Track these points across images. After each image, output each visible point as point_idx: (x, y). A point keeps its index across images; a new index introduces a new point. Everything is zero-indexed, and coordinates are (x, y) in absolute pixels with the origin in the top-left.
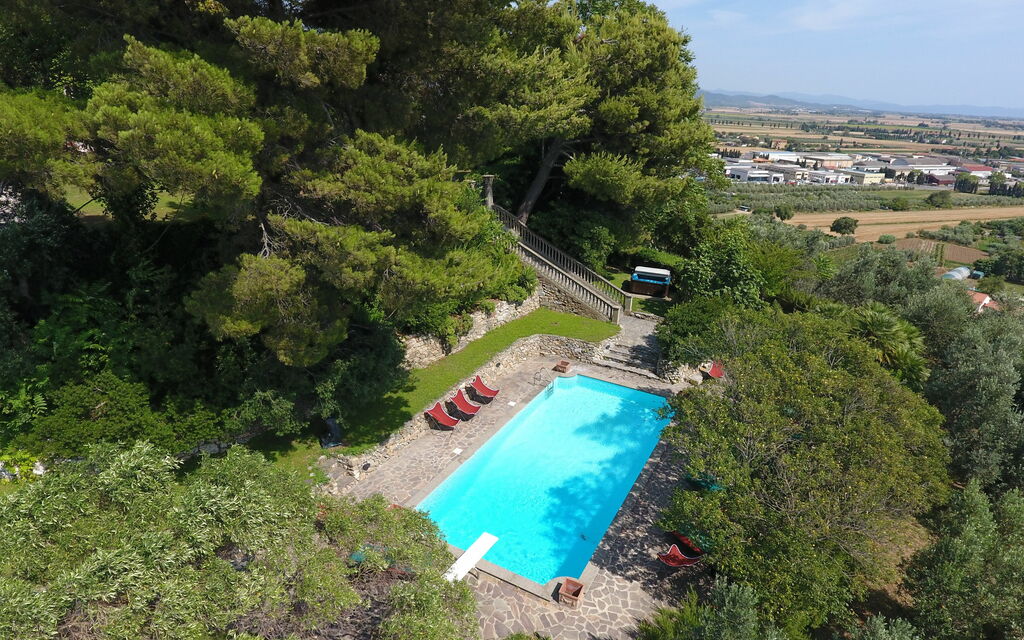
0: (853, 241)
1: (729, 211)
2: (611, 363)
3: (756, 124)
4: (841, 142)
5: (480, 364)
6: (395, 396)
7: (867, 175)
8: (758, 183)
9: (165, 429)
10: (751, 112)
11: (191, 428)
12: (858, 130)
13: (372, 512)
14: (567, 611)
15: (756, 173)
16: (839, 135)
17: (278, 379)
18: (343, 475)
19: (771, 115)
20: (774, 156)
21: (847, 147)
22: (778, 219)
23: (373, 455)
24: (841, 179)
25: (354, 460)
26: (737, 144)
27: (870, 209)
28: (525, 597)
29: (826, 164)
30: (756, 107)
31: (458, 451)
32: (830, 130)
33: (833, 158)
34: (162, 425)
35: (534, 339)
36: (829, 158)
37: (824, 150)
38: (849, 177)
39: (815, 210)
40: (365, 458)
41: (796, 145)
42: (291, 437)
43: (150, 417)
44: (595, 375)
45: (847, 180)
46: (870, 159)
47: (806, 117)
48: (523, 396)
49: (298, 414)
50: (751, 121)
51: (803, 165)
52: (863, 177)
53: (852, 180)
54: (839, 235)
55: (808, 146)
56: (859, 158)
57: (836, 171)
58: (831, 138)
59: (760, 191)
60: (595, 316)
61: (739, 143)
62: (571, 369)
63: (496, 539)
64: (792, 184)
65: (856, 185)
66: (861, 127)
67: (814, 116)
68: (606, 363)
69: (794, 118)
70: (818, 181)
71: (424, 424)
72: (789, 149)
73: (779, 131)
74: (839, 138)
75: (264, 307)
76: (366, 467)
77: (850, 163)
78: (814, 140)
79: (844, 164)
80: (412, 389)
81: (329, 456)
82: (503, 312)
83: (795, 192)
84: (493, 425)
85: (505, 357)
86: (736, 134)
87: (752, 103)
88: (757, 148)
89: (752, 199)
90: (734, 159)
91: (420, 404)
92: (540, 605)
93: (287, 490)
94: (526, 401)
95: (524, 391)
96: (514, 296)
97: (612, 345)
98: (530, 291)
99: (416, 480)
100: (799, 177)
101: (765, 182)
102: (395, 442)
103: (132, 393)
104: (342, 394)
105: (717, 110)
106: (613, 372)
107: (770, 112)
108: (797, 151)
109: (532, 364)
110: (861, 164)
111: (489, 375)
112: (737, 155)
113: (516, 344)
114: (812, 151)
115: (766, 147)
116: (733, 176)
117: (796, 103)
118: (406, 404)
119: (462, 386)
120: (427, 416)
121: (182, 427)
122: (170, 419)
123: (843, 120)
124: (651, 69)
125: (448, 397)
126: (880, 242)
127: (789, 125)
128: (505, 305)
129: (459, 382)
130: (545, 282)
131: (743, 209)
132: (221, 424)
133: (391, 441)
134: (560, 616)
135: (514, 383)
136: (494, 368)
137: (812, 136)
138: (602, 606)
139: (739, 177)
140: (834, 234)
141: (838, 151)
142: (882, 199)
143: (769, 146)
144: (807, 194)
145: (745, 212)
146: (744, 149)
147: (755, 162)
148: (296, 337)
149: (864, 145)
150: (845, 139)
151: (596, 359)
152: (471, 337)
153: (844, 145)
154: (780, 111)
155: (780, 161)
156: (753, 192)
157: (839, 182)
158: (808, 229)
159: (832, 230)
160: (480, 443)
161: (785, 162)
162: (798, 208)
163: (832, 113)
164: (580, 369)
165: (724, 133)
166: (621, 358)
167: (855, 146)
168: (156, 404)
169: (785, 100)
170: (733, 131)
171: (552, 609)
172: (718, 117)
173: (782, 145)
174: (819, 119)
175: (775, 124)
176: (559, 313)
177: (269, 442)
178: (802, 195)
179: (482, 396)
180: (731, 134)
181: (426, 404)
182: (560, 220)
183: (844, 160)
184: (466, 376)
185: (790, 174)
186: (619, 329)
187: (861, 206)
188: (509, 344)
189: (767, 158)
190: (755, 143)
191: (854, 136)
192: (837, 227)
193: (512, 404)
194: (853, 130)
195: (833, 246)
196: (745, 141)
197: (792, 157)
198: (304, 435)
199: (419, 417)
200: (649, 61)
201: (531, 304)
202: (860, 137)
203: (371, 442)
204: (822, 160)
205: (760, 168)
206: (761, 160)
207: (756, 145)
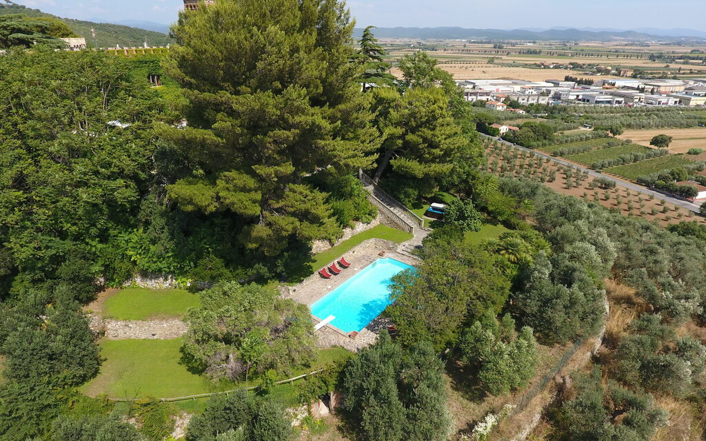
0: (666, 152)
1: (574, 128)
2: (405, 253)
3: (612, 55)
4: (680, 69)
5: (345, 252)
6: (308, 264)
7: (693, 98)
8: (603, 105)
9: (229, 274)
10: (611, 45)
11: (238, 274)
12: (697, 58)
13: (288, 304)
14: (352, 341)
15: (602, 98)
16: (680, 63)
17: (263, 259)
18: (286, 293)
19: (627, 47)
20: (620, 83)
21: (683, 74)
22: (611, 135)
23: (297, 287)
24: (671, 102)
25: (290, 288)
26: (593, 73)
27: (688, 126)
28: (340, 336)
29: (662, 89)
30: (616, 40)
31: (329, 287)
32: (673, 60)
33: (669, 84)
34: (228, 273)
35: (372, 240)
36: (665, 84)
37: (664, 77)
38: (678, 100)
39: (643, 127)
40: (294, 288)
41: (640, 73)
42: (268, 278)
43: (225, 271)
44: (396, 258)
45: (676, 102)
46: (701, 83)
47: (655, 47)
48: (361, 266)
49: (270, 270)
50: (608, 53)
51: (642, 90)
52: (689, 100)
53: (680, 102)
54: (656, 148)
55: (651, 74)
56: (691, 83)
57: (668, 96)
58: (672, 66)
59: (602, 112)
60: (403, 230)
61: (594, 72)
62: (387, 254)
63: (334, 318)
64: (630, 106)
65: (683, 106)
66: (700, 55)
67: (662, 47)
68: (402, 252)
69: (646, 50)
70: (651, 104)
71: (318, 276)
72: (634, 77)
73: (629, 61)
74: (678, 66)
75: (259, 239)
76: (294, 291)
77: (683, 88)
78: (657, 69)
79: (677, 89)
80: (315, 261)
81: (282, 286)
82: (360, 227)
83: (631, 112)
84: (345, 278)
85: (357, 249)
86: (594, 65)
87: (613, 37)
88: (609, 76)
89: (594, 119)
90: (587, 86)
91: (317, 268)
92: (344, 338)
93: (266, 295)
94: (362, 268)
95: (362, 264)
96: (366, 220)
97: (407, 244)
98: (374, 217)
99: (312, 297)
100: (637, 100)
101: (609, 105)
102: (307, 282)
103: (218, 262)
104: (286, 265)
105: (583, 44)
106: (405, 257)
107: (626, 45)
108: (641, 78)
109: (370, 251)
110: (691, 89)
111: (348, 257)
112: (590, 83)
113: (363, 243)
114: (653, 78)
115: (616, 75)
116: (584, 100)
117: (650, 36)
118: (311, 268)
119: (336, 261)
120: (319, 273)
121: (234, 274)
122: (231, 271)
123: (686, 50)
124: (428, 121)
125: (329, 265)
126: (689, 153)
127: (639, 55)
128: (361, 224)
129: (334, 259)
130: (382, 213)
131: (585, 127)
132: (246, 274)
133: (304, 281)
134: (349, 342)
135: (359, 260)
136: (351, 253)
137: (658, 64)
138: (364, 340)
139: (588, 101)
140: (653, 146)
141: (675, 78)
142: (701, 118)
143: (618, 75)
144: (640, 115)
145: (588, 129)
146: (598, 78)
147: (604, 88)
148: (270, 247)
149: (700, 72)
150: (683, 67)
151: (399, 250)
152: (344, 239)
153: (682, 72)
154: (634, 44)
155: (624, 87)
156: (597, 112)
157: (669, 104)
158: (633, 143)
159: (651, 144)
160: (339, 284)
161: (629, 88)
162: (629, 126)
163: (679, 44)
164: (391, 255)
165: (584, 65)
166: (409, 251)
167: (691, 73)
168: (227, 266)
169: (641, 34)
170: (592, 62)
171: (348, 339)
172: (582, 50)
173: (630, 73)
174: (665, 50)
175: (628, 56)
176: (388, 227)
177: (262, 280)
178: (635, 115)
179: (344, 265)
180: (589, 65)
181: (319, 268)
182: (391, 184)
183: (677, 86)
184: (338, 257)
185: (629, 98)
186: (413, 236)
187: (682, 124)
188: (360, 242)
189: (614, 85)
190: (607, 72)
191: (693, 64)
192: (656, 141)
193: (356, 269)
194: (693, 59)
195: (649, 156)
196: (599, 71)
197: (635, 83)
198: (273, 277)
199: (316, 273)
200: (427, 118)
201: (375, 223)
202: (698, 64)
203: (297, 282)
204: (659, 86)
205: (606, 94)
206: (609, 87)
207: (608, 74)
